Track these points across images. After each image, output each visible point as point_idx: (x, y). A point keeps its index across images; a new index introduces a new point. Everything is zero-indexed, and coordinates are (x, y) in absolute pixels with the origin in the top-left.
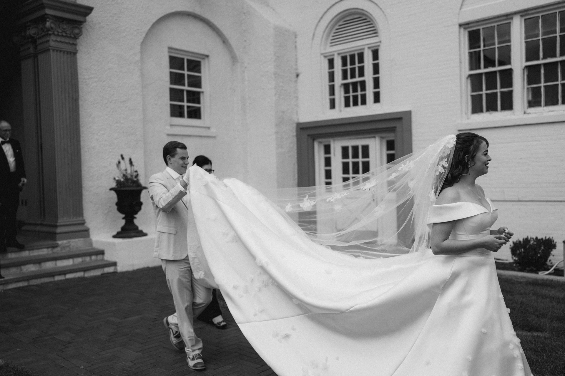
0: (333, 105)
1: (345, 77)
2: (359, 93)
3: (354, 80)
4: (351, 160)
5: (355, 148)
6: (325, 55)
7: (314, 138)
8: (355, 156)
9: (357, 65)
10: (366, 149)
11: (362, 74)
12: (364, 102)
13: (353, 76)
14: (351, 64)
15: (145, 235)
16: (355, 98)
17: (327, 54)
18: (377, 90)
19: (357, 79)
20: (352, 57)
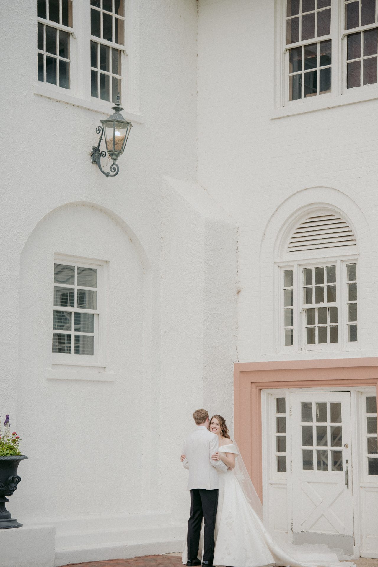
0: (290, 340)
1: (308, 300)
2: (328, 324)
3: (321, 305)
4: (314, 424)
5: (322, 407)
6: (280, 265)
7: (260, 387)
8: (322, 418)
9: (325, 284)
10: (336, 408)
11: (332, 298)
12: (334, 339)
13: (320, 299)
14: (317, 283)
15: (20, 526)
16: (323, 331)
17: (284, 264)
18: (353, 323)
19: (325, 304)
20: (319, 272)
